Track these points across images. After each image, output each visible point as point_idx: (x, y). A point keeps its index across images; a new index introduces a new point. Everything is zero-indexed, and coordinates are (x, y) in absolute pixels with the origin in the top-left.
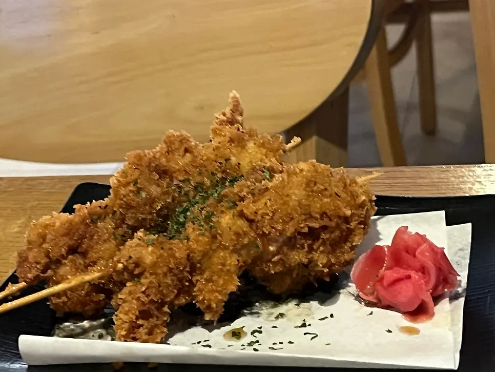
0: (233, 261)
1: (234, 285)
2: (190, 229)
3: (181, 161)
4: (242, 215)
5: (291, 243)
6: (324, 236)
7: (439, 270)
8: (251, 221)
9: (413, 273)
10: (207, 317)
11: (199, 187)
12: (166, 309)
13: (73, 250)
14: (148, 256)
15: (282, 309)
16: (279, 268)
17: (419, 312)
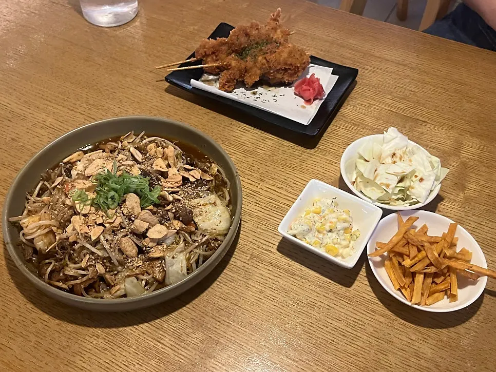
0: (258, 72)
1: (257, 79)
2: (249, 58)
3: (254, 32)
4: (265, 58)
5: (278, 71)
6: (289, 71)
7: (319, 90)
8: (268, 61)
9: (311, 89)
10: (247, 86)
11: (257, 43)
12: (235, 81)
13: (213, 53)
14: (234, 63)
15: (271, 89)
16: (272, 77)
17: (308, 101)
